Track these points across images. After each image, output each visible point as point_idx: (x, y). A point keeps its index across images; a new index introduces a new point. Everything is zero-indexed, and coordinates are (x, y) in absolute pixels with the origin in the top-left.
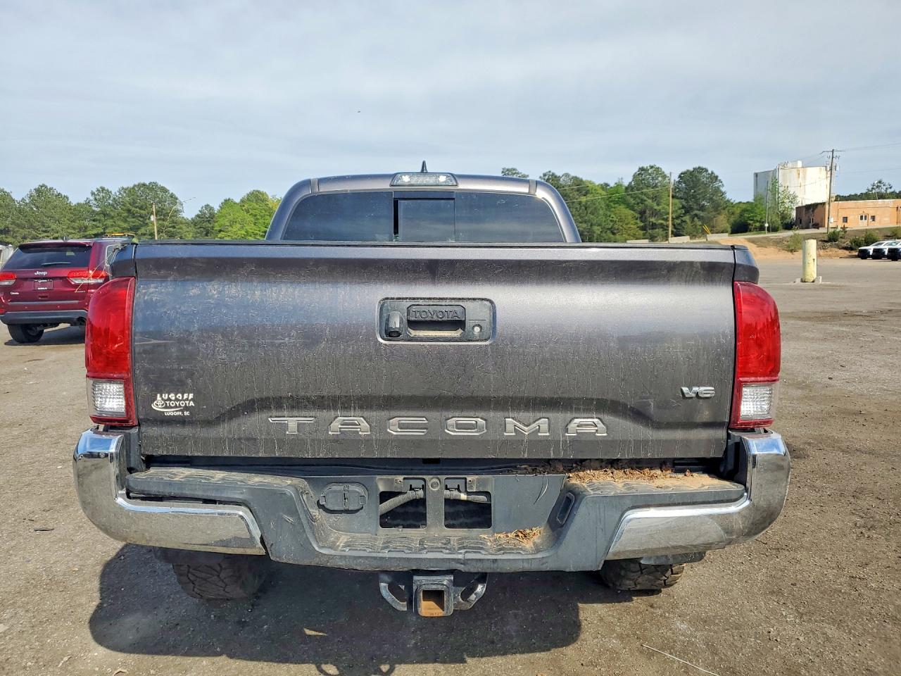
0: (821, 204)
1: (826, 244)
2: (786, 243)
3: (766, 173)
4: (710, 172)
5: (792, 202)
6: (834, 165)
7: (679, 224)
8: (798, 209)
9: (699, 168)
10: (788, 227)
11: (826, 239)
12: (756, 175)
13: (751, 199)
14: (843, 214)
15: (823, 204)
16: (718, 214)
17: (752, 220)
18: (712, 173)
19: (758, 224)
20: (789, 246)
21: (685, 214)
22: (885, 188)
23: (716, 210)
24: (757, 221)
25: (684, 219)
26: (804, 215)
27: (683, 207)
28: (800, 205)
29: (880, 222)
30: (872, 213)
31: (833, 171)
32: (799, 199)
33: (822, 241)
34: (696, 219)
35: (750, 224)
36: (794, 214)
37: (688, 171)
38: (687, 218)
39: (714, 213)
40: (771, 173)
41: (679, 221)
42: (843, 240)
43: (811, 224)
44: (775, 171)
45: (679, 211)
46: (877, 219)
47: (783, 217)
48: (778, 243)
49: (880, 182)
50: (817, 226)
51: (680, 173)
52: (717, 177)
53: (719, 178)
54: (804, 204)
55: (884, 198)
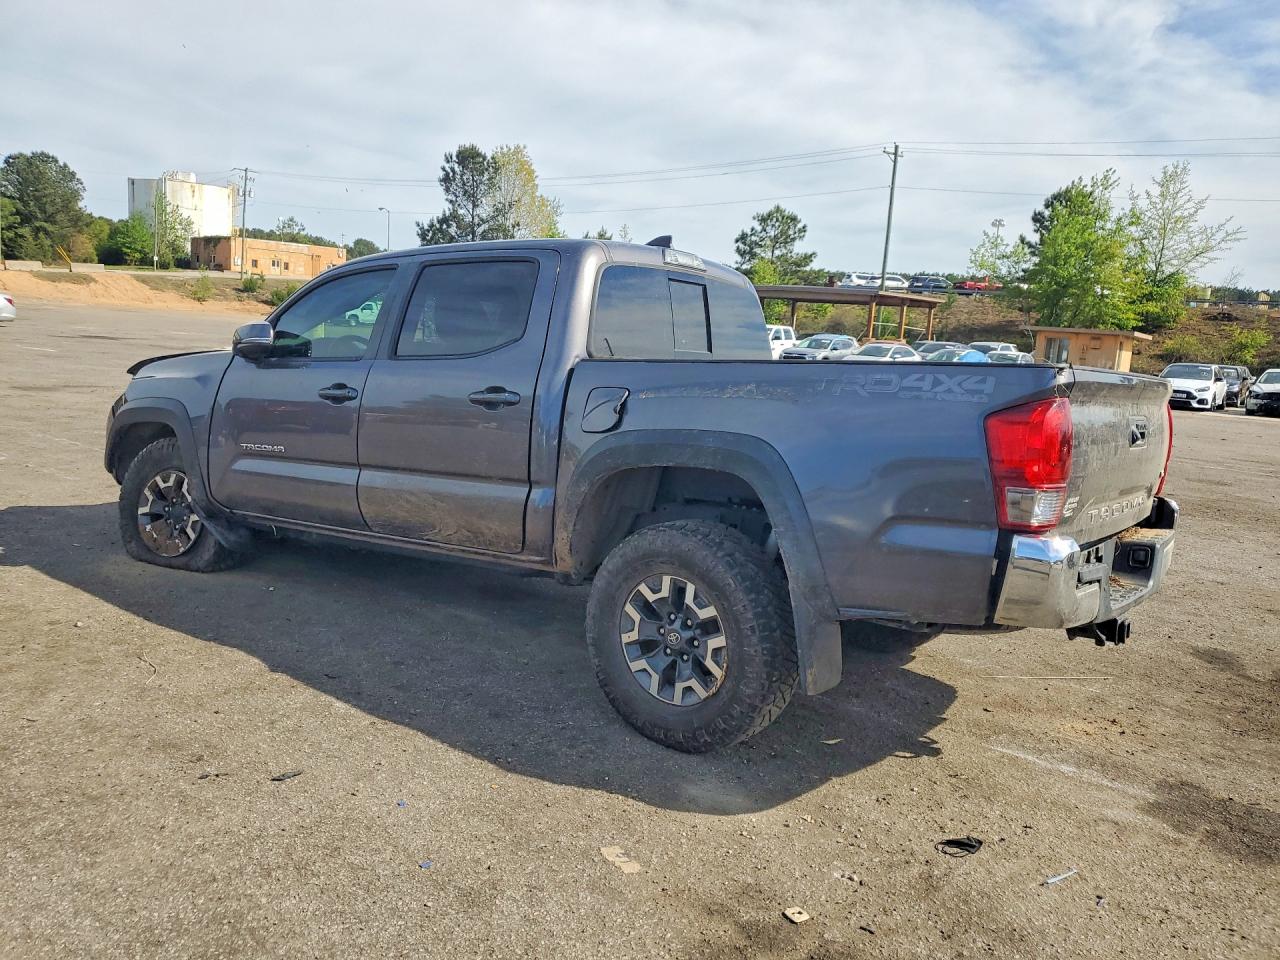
0: (225, 238)
1: (242, 294)
2: (189, 287)
3: (148, 182)
4: (62, 164)
5: (186, 231)
6: (248, 189)
7: (10, 240)
8: (195, 241)
9: (42, 154)
10: (184, 264)
11: (241, 287)
12: (132, 182)
13: (125, 216)
14: (251, 256)
15: (229, 238)
16: (79, 232)
17: (128, 248)
18: (65, 166)
19: (137, 255)
20: (195, 293)
21: (21, 224)
22: (297, 228)
23: (75, 225)
24: (137, 251)
25: (21, 231)
26: (202, 250)
27: (18, 213)
28: (196, 235)
29: (294, 272)
30: (285, 259)
31: (247, 197)
32: (195, 227)
33: (236, 289)
34: (41, 235)
35: (125, 253)
36: (188, 247)
37: (21, 155)
38: (25, 231)
39: (72, 230)
40: (154, 184)
41: (11, 234)
42: (261, 291)
43: (212, 264)
44: (161, 182)
45: (12, 219)
46: (291, 267)
47: (175, 249)
48: (179, 286)
49: (291, 220)
50: (220, 267)
51: (8, 154)
52: (73, 174)
53: (77, 177)
54: (202, 235)
55: (297, 241)
